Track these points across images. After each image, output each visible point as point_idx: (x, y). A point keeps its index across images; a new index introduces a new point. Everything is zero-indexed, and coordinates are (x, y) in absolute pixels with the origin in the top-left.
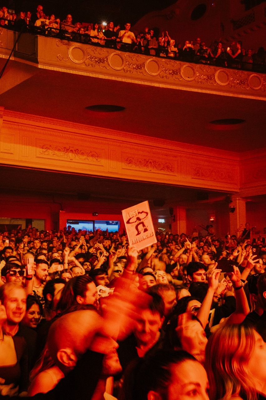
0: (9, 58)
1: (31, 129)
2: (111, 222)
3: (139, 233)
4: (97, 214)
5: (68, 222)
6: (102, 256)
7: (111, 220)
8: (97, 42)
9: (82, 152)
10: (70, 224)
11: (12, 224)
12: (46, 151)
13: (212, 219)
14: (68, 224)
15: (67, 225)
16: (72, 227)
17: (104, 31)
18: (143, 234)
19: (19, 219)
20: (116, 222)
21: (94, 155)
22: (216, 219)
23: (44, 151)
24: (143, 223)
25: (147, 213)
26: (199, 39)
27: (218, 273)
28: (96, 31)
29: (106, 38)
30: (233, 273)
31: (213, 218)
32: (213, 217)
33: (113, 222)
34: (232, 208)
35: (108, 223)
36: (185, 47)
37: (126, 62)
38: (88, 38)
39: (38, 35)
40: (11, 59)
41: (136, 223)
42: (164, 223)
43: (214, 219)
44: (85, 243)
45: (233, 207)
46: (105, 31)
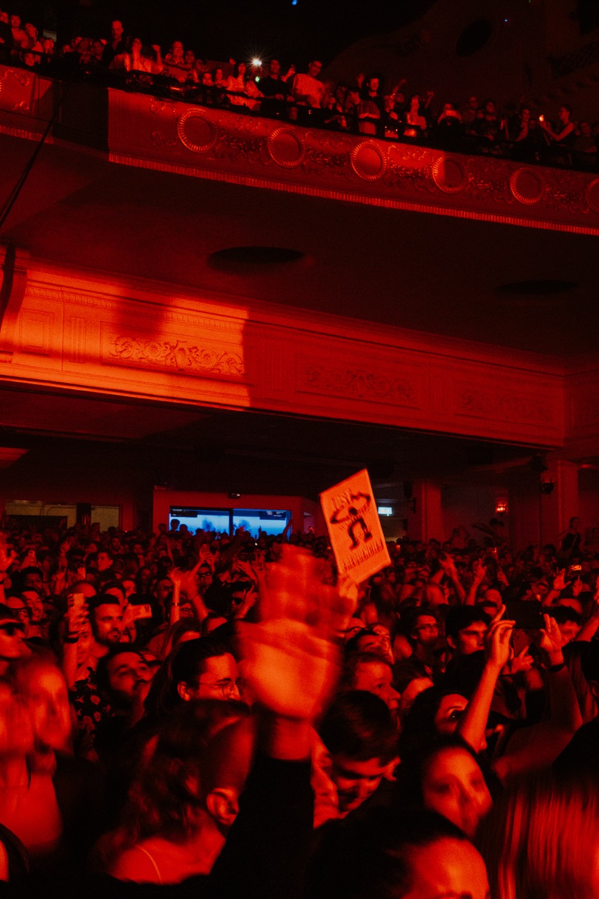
0: (43, 139)
1: (91, 301)
2: (269, 513)
3: (355, 544)
4: (238, 495)
5: (173, 513)
6: (250, 592)
7: (269, 509)
8: (242, 104)
9: (205, 353)
10: (177, 516)
11: (45, 514)
12: (125, 350)
13: (502, 509)
14: (172, 516)
15: (171, 518)
16: (181, 523)
17: (257, 79)
18: (363, 547)
19: (62, 504)
20: (282, 512)
21: (233, 361)
22: (510, 507)
23: (121, 350)
24: (361, 521)
25: (368, 498)
26: (473, 99)
27: (507, 629)
28: (240, 79)
29: (262, 96)
30: (543, 630)
31: (503, 507)
32: (503, 504)
33: (275, 513)
34: (548, 484)
35: (263, 516)
36: (442, 117)
37: (308, 150)
38: (223, 95)
39: (108, 88)
40: (46, 141)
41: (349, 522)
42: (390, 516)
43: (505, 507)
44: (211, 560)
45: (549, 482)
46: (260, 81)
